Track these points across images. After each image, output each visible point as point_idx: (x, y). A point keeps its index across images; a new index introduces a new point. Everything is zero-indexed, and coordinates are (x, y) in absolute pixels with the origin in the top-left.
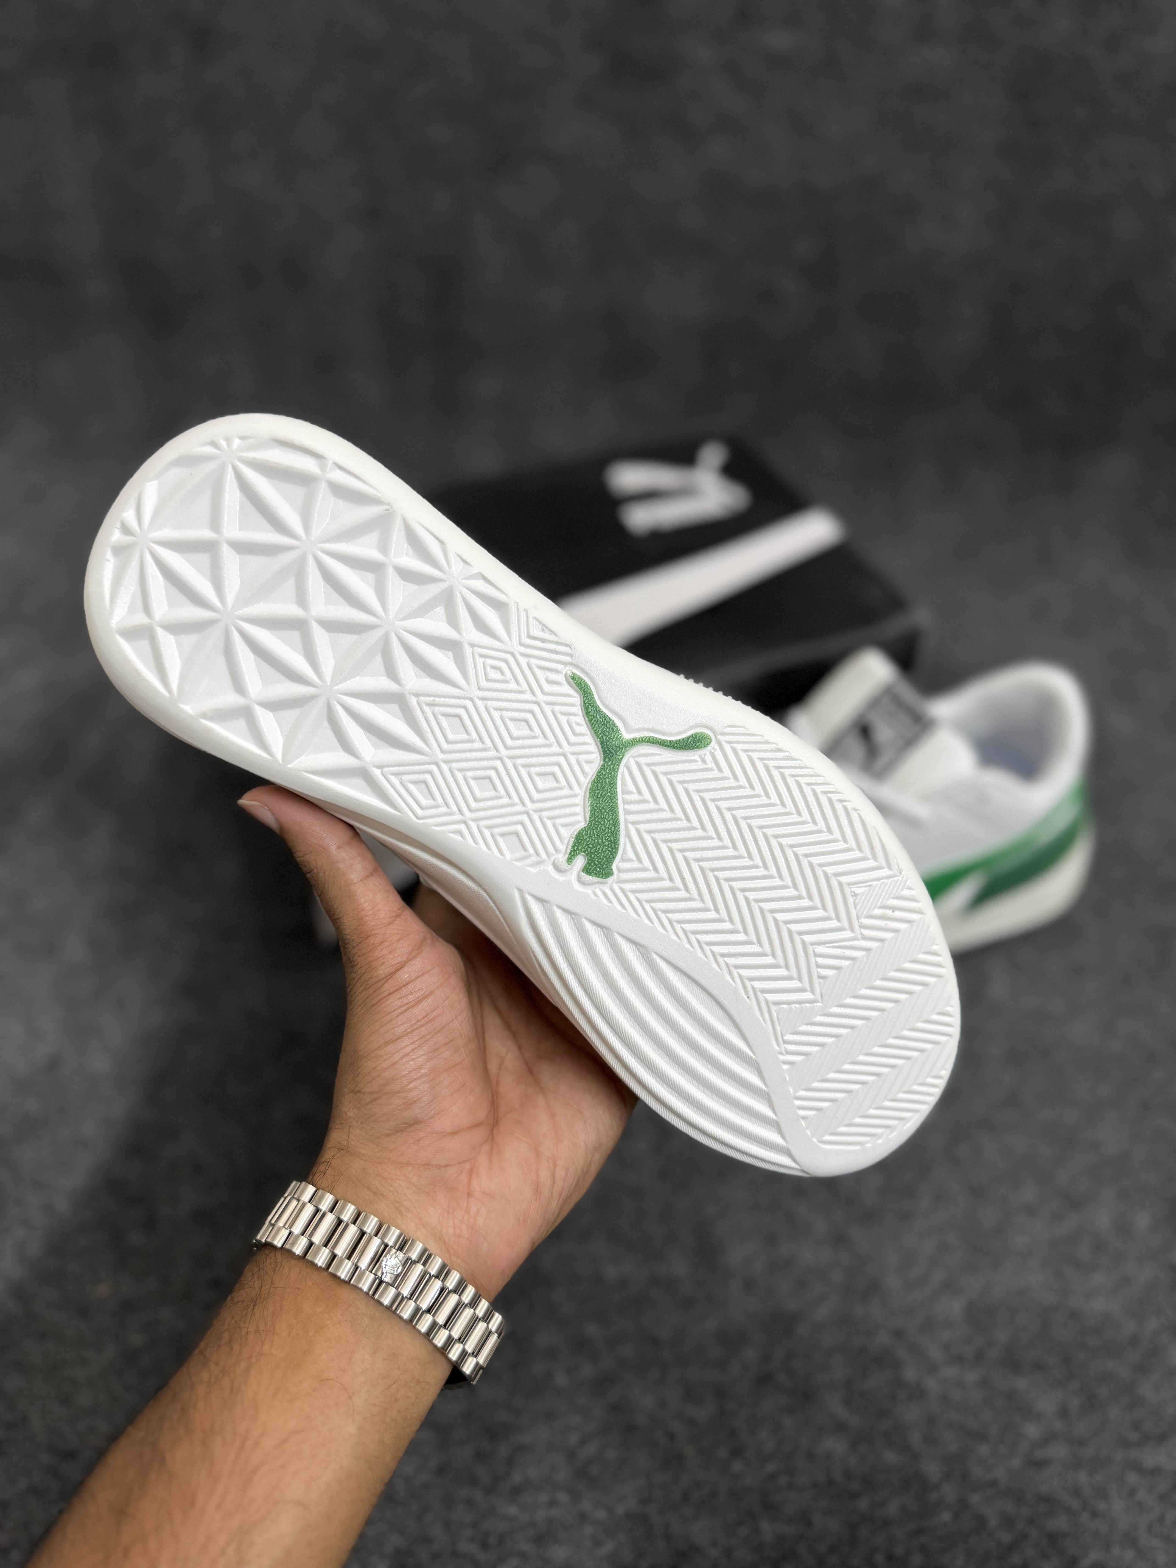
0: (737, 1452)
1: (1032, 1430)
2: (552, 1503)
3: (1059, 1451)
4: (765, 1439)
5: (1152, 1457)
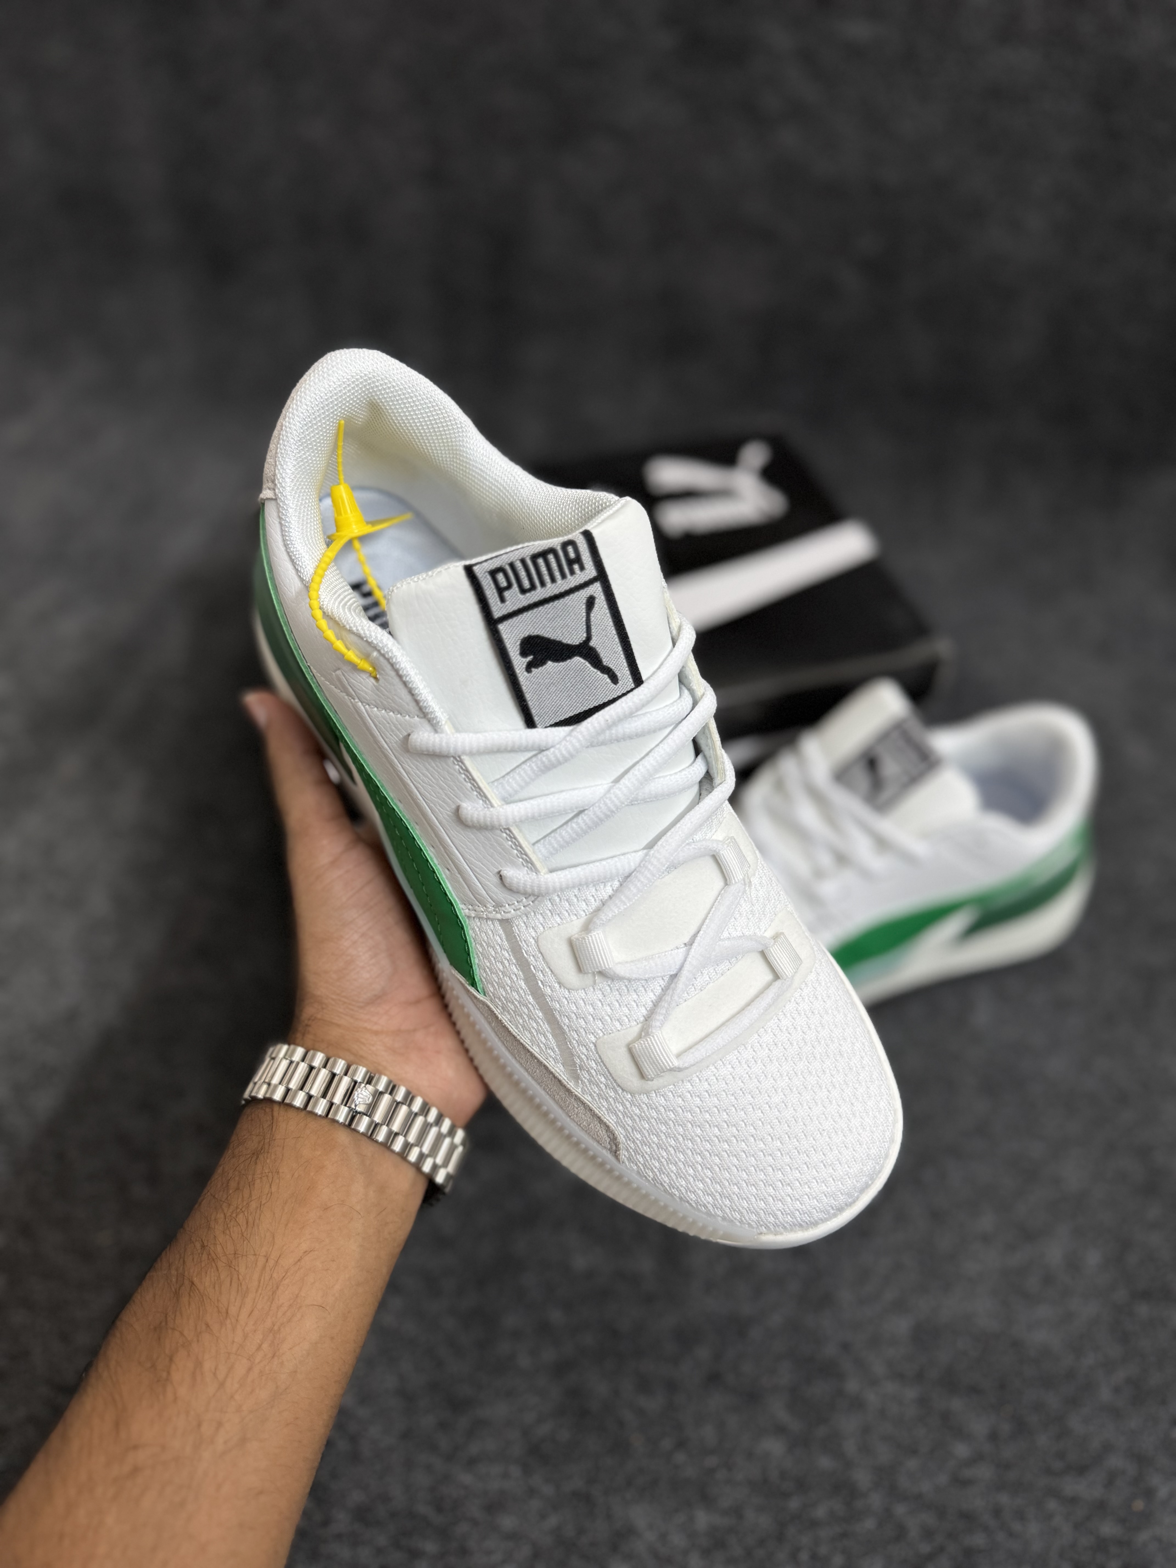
0: (681, 1444)
1: (961, 1450)
2: (505, 1476)
3: (984, 1472)
4: (709, 1433)
5: (1072, 1486)
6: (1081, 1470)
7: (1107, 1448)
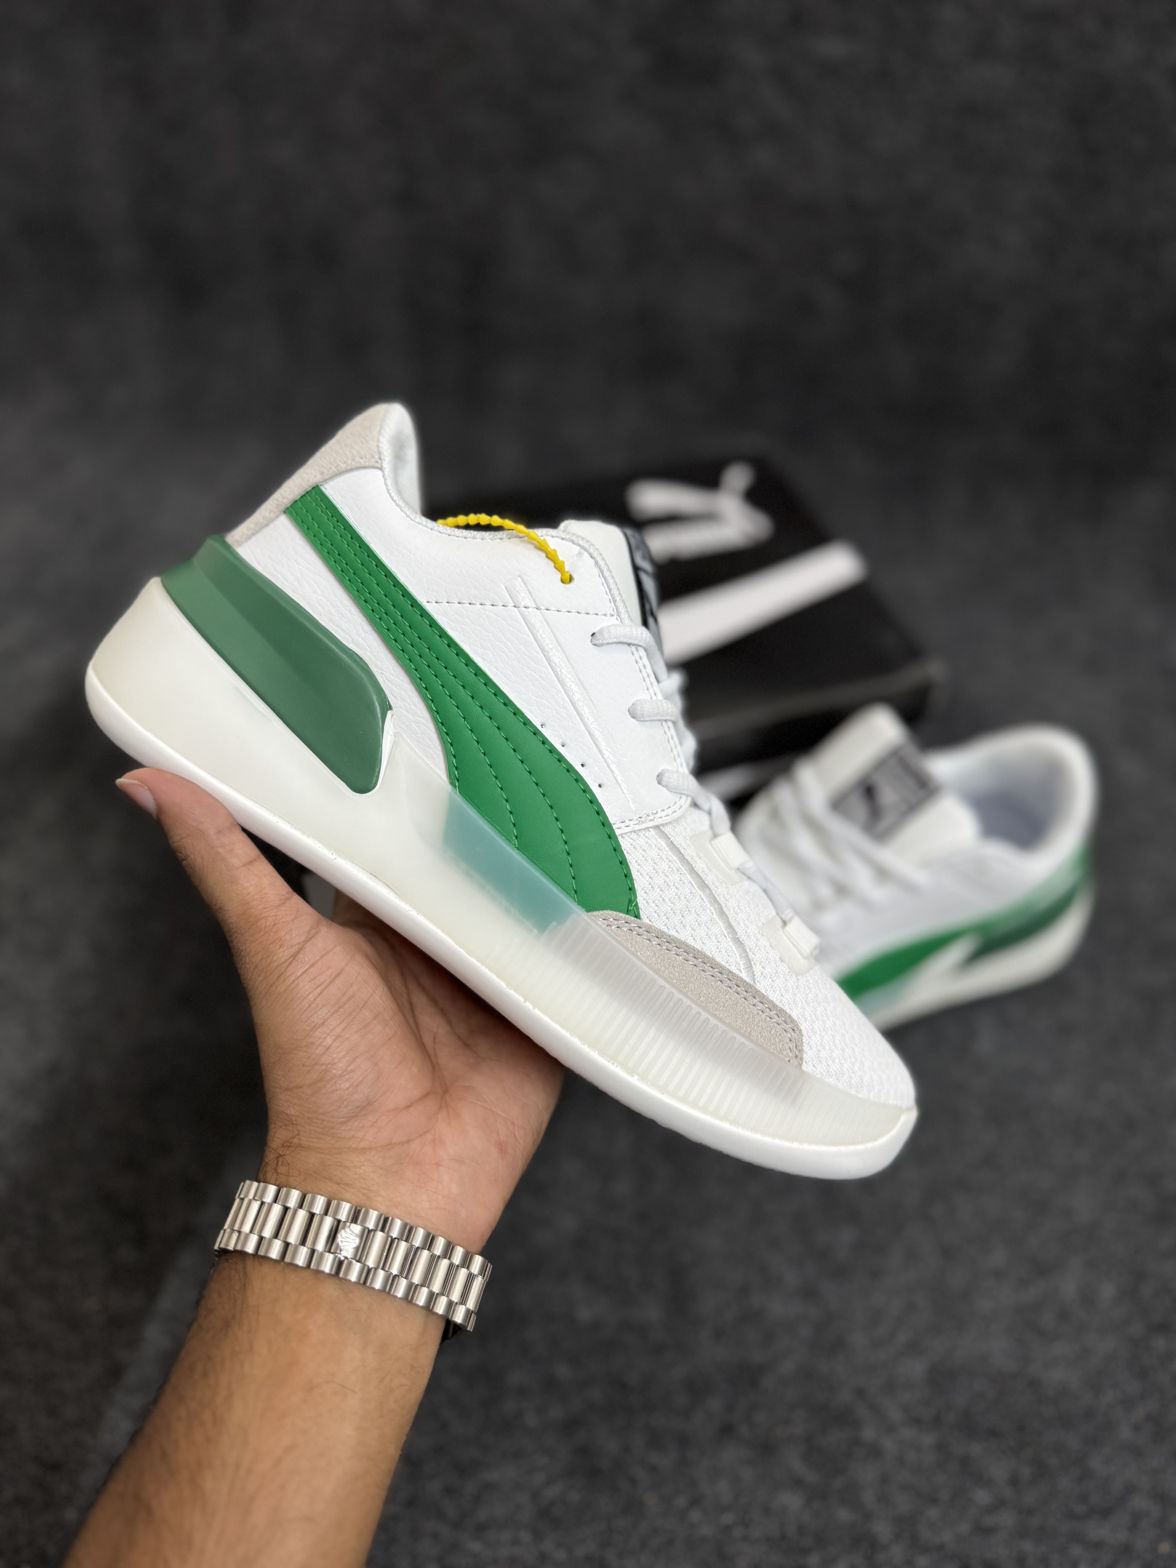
0: (695, 1502)
1: (982, 1497)
2: (516, 1542)
3: (1007, 1519)
4: (723, 1489)
5: (1097, 1531)
6: (1105, 1513)
7: (1130, 1489)
